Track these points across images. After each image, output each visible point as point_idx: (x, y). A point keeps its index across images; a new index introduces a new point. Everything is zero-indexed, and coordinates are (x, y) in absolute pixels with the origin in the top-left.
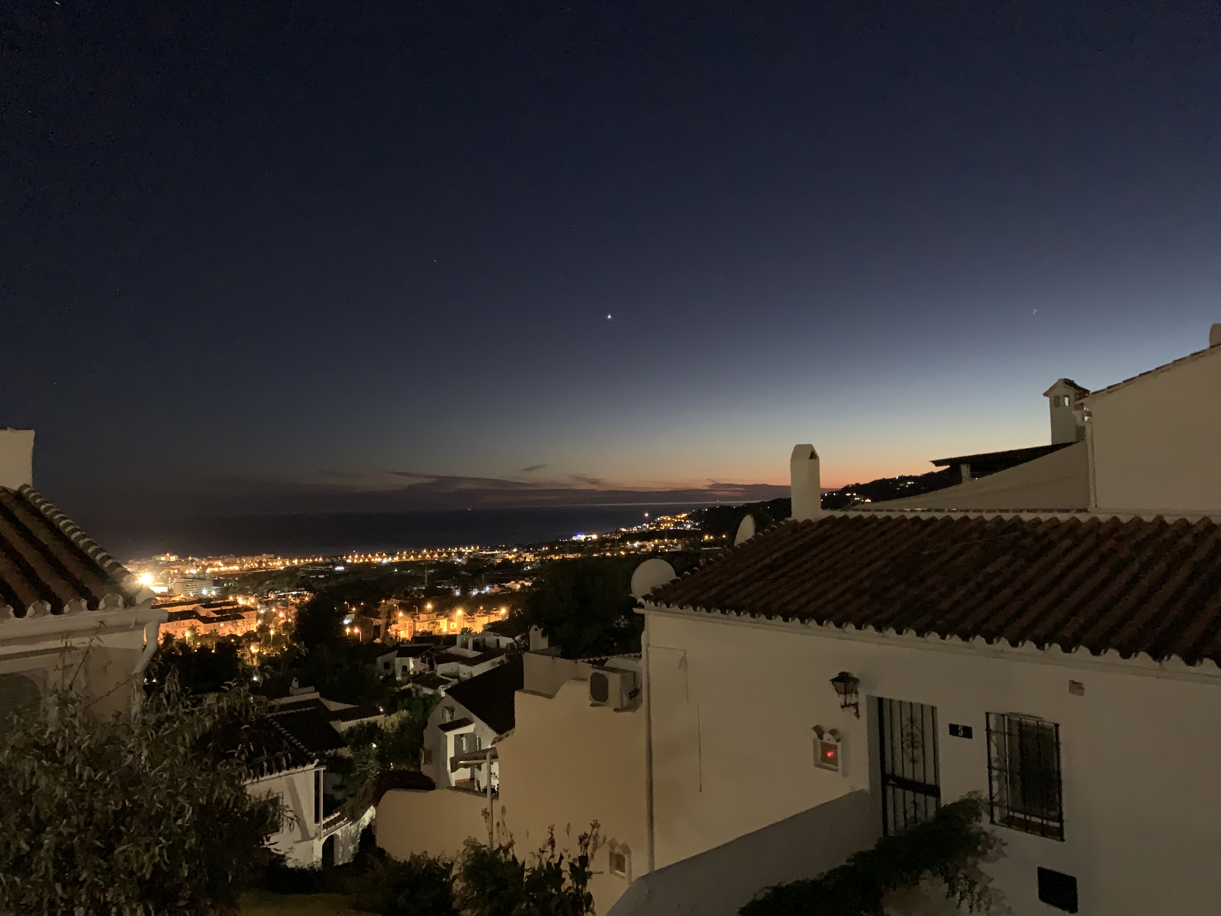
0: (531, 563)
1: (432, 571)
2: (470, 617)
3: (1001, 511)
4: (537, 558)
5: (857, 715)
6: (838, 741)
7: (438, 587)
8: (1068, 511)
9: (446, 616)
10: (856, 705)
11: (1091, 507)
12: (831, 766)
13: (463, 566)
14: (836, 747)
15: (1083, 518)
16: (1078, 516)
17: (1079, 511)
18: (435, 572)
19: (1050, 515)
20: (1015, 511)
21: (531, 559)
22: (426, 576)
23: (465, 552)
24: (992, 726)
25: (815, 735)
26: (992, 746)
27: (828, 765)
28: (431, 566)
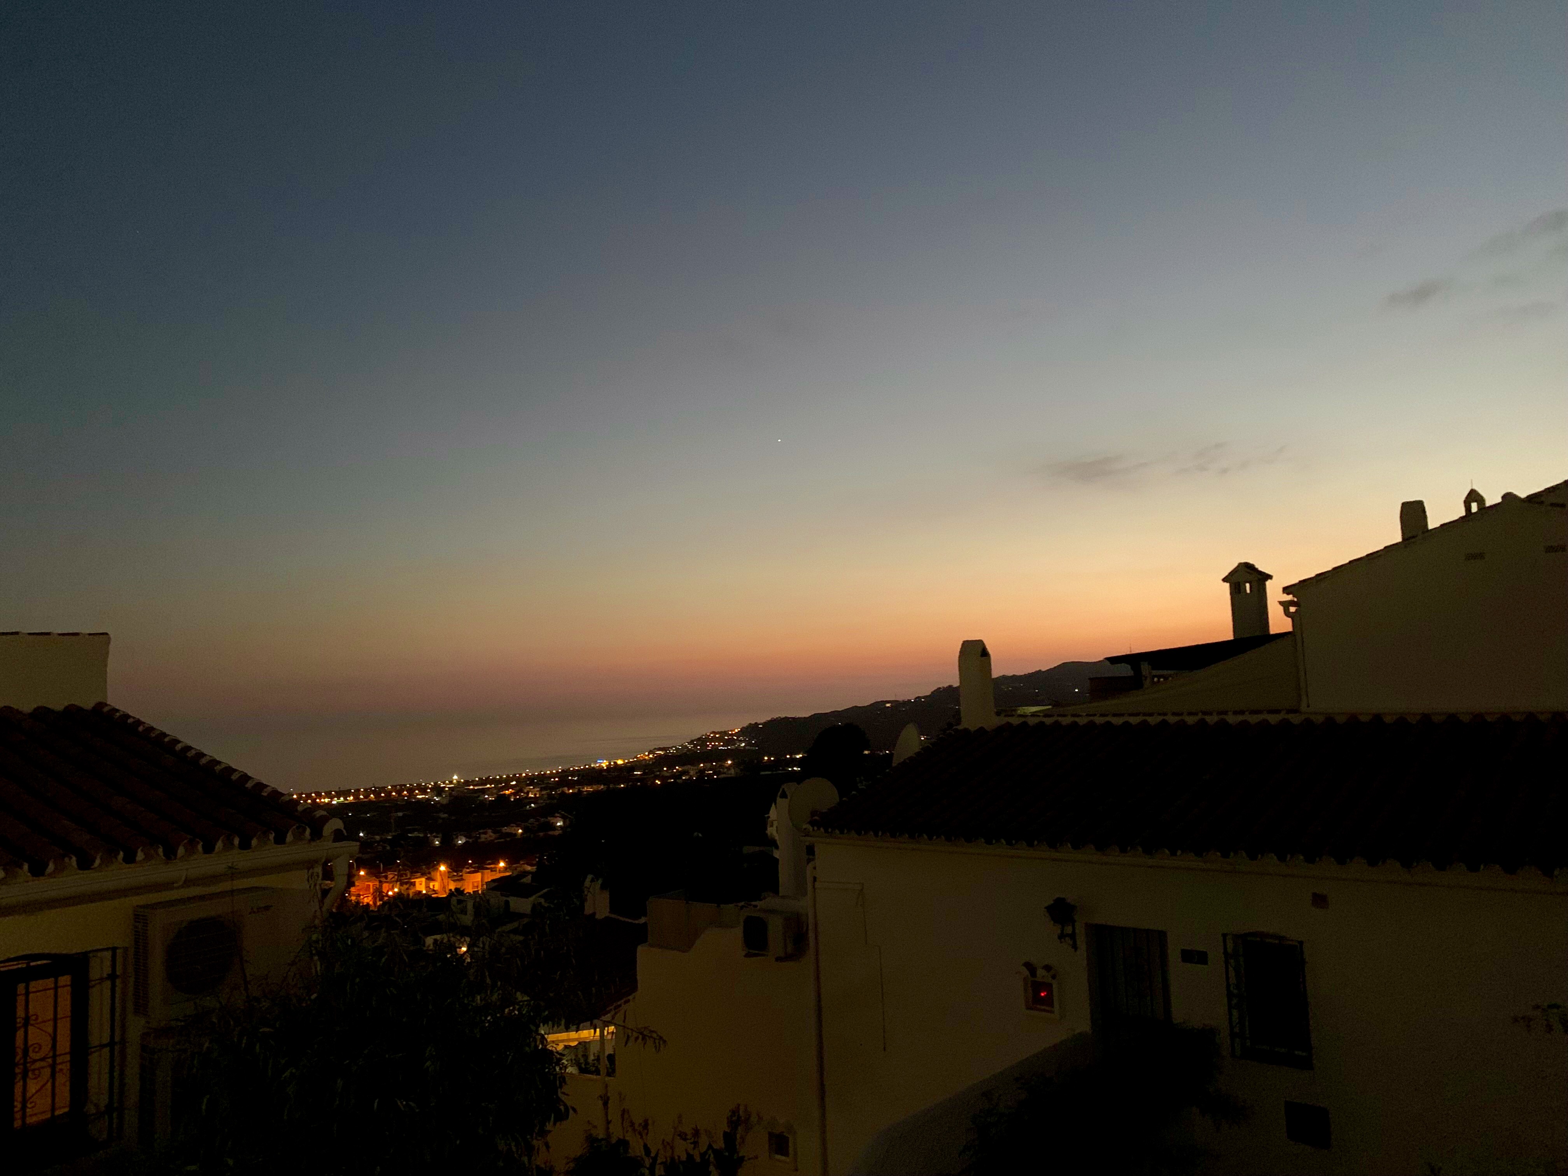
0: (535, 800)
1: (400, 814)
2: (455, 874)
3: (1204, 713)
4: (544, 792)
5: (1075, 947)
6: (1054, 977)
7: (410, 835)
8: (1277, 712)
9: (423, 875)
10: (1073, 936)
11: (1303, 707)
12: (1047, 1008)
13: (442, 805)
14: (1051, 985)
15: (1296, 719)
16: (1290, 717)
17: (1289, 711)
18: (404, 815)
19: (1261, 717)
20: (1220, 713)
21: (535, 795)
22: (392, 821)
23: (445, 787)
24: (1230, 950)
25: (1026, 972)
26: (1231, 969)
27: (1043, 1007)
28: (398, 808)
